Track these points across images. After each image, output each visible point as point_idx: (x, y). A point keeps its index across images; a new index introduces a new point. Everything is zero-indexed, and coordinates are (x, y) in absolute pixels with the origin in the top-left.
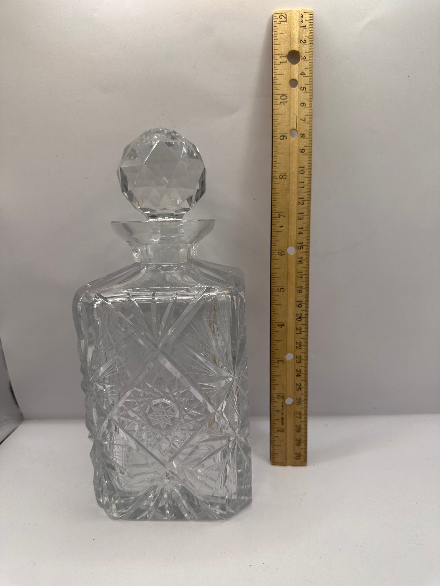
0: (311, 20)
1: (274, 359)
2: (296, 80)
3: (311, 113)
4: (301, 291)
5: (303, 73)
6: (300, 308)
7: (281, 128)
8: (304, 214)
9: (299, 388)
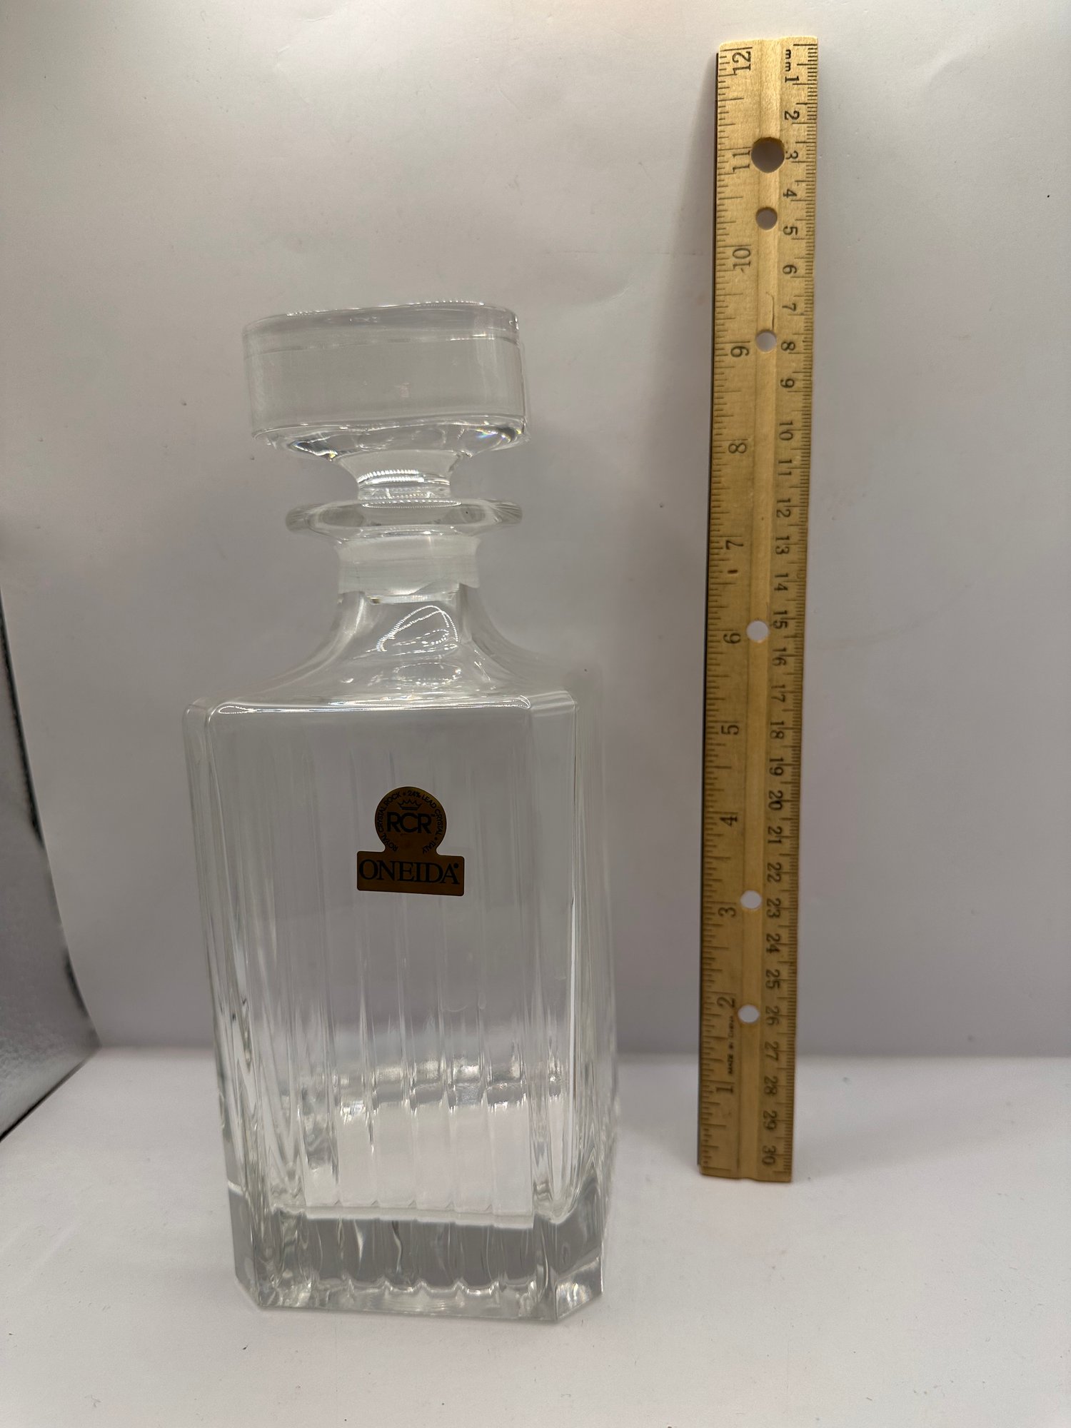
0: (812, 63)
1: (710, 906)
2: (772, 210)
3: (810, 290)
4: (781, 735)
5: (789, 193)
6: (778, 777)
7: (736, 328)
8: (791, 541)
9: (775, 982)
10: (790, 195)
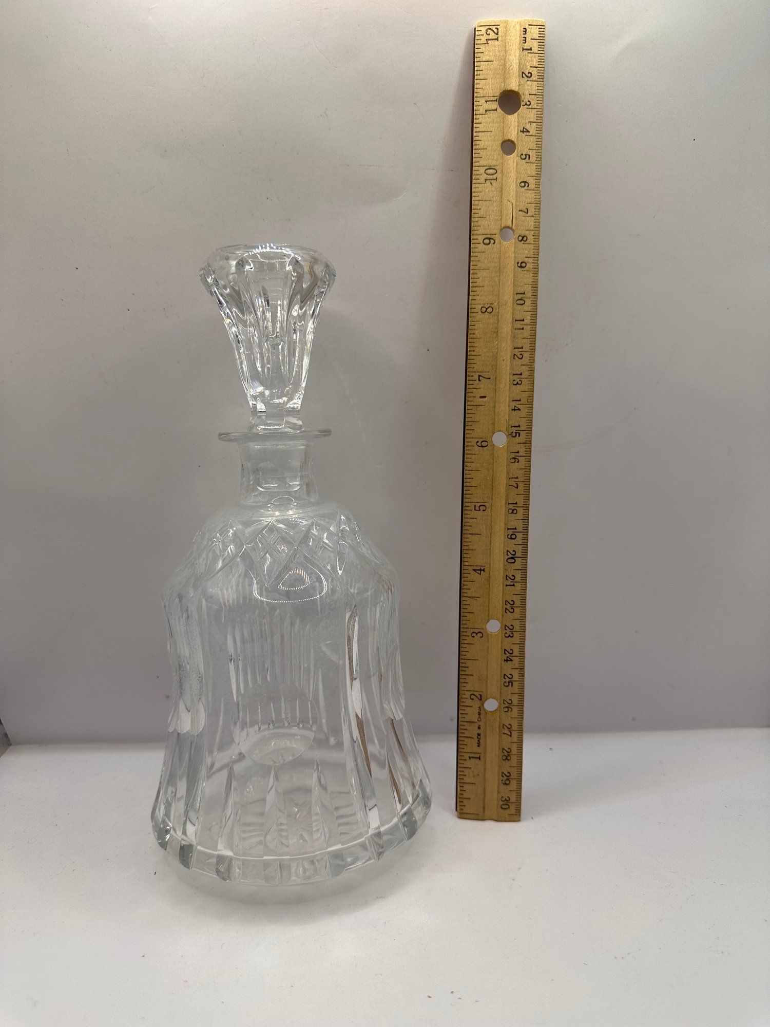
0: (541, 38)
1: (465, 630)
2: (512, 142)
3: (538, 200)
4: (515, 512)
5: (525, 130)
6: (513, 540)
7: (486, 225)
8: (523, 376)
9: (509, 682)
10: (525, 132)
